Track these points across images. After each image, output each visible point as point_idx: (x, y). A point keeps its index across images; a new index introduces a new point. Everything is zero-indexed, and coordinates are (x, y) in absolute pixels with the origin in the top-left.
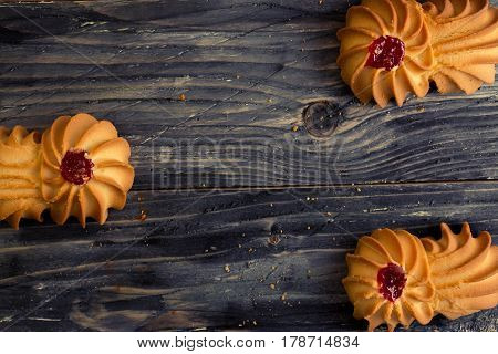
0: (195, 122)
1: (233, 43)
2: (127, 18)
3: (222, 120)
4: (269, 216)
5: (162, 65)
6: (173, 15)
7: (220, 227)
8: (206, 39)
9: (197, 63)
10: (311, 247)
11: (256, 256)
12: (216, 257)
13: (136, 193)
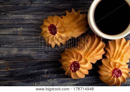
0: (24, 41)
1: (35, 18)
2: (4, 11)
3: (32, 40)
4: (46, 69)
5: (14, 24)
6: (17, 10)
7: (31, 72)
8: (27, 17)
9: (25, 24)
10: (58, 78)
11: (42, 80)
12: (30, 81)
13: (6, 62)
